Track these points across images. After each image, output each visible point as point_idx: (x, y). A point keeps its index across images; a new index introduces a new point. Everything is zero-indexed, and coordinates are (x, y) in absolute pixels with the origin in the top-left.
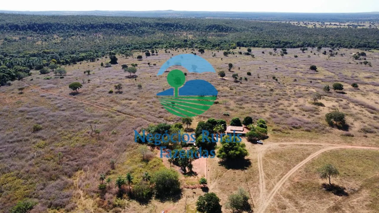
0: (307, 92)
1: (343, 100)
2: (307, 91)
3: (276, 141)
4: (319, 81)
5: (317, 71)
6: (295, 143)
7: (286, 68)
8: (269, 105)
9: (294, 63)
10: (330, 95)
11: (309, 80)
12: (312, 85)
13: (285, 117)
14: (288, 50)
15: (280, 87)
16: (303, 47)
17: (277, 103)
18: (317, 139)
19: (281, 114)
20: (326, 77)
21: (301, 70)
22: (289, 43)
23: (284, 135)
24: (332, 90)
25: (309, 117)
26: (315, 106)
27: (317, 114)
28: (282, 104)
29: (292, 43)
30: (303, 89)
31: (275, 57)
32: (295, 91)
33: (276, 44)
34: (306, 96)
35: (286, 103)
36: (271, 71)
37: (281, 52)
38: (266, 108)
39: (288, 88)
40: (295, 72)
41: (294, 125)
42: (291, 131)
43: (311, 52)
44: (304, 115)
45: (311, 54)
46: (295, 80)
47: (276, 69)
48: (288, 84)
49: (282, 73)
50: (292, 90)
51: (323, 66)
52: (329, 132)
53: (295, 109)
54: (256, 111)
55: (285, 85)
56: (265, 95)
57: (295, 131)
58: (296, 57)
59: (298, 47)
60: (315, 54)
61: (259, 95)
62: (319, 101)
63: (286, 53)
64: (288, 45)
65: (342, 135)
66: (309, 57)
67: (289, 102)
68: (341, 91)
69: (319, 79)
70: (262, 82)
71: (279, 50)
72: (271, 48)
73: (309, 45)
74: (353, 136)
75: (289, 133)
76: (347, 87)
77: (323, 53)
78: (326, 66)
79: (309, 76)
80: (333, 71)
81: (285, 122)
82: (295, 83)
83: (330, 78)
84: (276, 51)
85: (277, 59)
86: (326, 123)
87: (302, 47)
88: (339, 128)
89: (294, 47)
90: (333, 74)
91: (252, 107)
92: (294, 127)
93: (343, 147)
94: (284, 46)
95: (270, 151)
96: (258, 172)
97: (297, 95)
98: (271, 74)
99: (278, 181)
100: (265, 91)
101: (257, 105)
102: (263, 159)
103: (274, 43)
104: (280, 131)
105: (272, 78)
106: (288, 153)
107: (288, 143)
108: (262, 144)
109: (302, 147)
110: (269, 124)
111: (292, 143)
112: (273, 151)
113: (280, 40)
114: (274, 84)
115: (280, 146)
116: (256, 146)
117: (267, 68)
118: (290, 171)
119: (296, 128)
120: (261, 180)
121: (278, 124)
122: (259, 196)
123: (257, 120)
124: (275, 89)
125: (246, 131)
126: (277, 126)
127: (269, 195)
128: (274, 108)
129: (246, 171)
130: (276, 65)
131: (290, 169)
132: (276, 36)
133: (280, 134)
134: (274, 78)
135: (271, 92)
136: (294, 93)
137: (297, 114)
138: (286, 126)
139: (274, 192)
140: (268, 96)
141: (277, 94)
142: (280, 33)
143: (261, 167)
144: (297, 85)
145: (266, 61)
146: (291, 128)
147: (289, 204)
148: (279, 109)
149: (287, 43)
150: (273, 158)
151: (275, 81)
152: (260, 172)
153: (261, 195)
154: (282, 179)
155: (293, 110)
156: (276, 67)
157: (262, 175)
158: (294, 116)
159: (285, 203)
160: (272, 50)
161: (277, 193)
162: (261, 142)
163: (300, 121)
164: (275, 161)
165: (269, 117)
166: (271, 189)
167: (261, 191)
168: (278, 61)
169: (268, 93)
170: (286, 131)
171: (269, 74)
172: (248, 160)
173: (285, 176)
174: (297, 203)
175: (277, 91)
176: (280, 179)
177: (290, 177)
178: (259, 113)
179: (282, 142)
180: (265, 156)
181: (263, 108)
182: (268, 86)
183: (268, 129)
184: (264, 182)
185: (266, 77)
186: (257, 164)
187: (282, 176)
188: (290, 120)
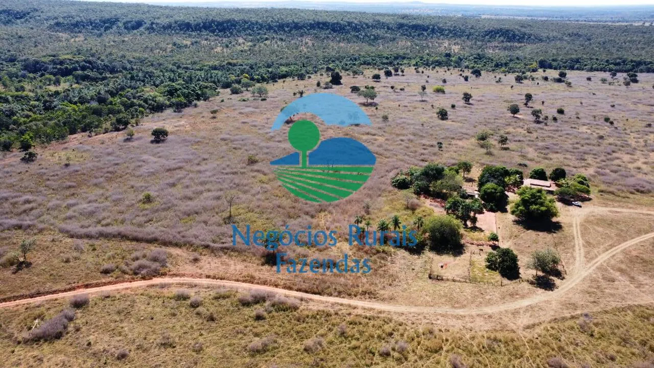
3: (604, 205)
6: (636, 211)
7: (632, 107)
8: (595, 158)
13: (623, 176)
14: (641, 76)
15: (617, 135)
17: (609, 157)
19: (615, 172)
22: (645, 63)
23: (618, 199)
28: (618, 158)
29: (650, 63)
31: (612, 87)
32: (645, 141)
33: (616, 64)
35: (626, 158)
36: (604, 109)
37: (626, 79)
38: (590, 161)
39: (632, 137)
40: (651, 113)
41: (638, 187)
42: (631, 196)
46: (649, 125)
47: (613, 106)
48: (633, 130)
49: (623, 114)
50: (641, 140)
53: (644, 167)
54: (571, 164)
55: (628, 131)
56: (588, 144)
57: (638, 196)
61: (577, 143)
63: (636, 81)
64: (641, 67)
67: (632, 157)
70: (584, 125)
71: (621, 76)
72: (605, 71)
75: (628, 198)
81: (621, 183)
82: (648, 129)
84: (615, 77)
85: (615, 90)
91: (565, 158)
92: (638, 191)
94: (634, 68)
95: (594, 216)
96: (574, 238)
97: (649, 148)
98: (602, 113)
99: (604, 252)
100: (588, 139)
101: (574, 157)
102: (582, 225)
103: (612, 63)
104: (612, 193)
105: (602, 120)
106: (623, 222)
107: (624, 210)
108: (580, 207)
109: (650, 217)
110: (594, 183)
111: (632, 211)
112: (599, 217)
113: (625, 57)
114: (606, 129)
115: (610, 211)
116: (571, 208)
117: (595, 104)
118: (626, 243)
119: (642, 192)
120: (577, 247)
121: (610, 184)
122: (573, 263)
123: (573, 175)
124: (608, 136)
125: (554, 188)
126: (608, 186)
127: (590, 265)
128: (604, 163)
129: (555, 235)
130: (612, 100)
131: (625, 241)
132: (618, 50)
133: (611, 197)
134: (607, 120)
135: (600, 141)
136: (643, 144)
137: (646, 174)
138: (624, 188)
139: (597, 262)
140: (594, 145)
141: (610, 144)
142: (627, 44)
143: (577, 233)
144: (651, 132)
145: (594, 94)
146: (633, 190)
147: (620, 277)
148: (612, 165)
149: (639, 64)
150: (598, 224)
151: (608, 124)
152: (576, 238)
153: (577, 263)
154: (612, 250)
155: (639, 168)
156: (612, 104)
157: (579, 242)
158: (640, 176)
159: (613, 276)
160: (607, 75)
161: (602, 265)
162: (579, 203)
163: (650, 183)
164: (600, 229)
165: (594, 174)
166: (592, 259)
167: (578, 259)
168: (618, 93)
169: (595, 142)
170: (623, 195)
171: (599, 114)
172: (558, 223)
173: (616, 248)
174: (633, 278)
175: (611, 140)
176: (607, 250)
177: (625, 249)
178: (576, 168)
179: (614, 207)
180: (585, 222)
181: (583, 161)
182: (594, 132)
183: (591, 189)
184: (582, 251)
185: (593, 119)
186: (571, 228)
187: (612, 246)
188: (631, 181)
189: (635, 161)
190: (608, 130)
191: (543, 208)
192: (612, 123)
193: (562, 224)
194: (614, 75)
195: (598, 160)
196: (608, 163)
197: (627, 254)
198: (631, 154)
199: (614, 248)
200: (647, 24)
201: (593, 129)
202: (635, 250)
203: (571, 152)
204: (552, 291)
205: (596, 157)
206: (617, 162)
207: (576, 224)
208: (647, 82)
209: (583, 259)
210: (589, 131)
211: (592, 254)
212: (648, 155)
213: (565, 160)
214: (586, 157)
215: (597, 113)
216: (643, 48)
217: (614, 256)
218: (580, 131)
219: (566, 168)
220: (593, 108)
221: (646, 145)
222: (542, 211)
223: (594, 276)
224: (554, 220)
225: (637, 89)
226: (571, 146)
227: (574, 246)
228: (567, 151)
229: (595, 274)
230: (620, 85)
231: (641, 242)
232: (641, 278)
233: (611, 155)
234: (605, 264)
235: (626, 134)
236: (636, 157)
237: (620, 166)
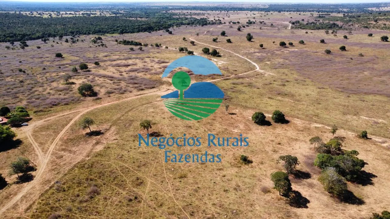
0: (58, 77)
1: (90, 76)
2: (58, 75)
3: (40, 119)
4: (67, 66)
5: (64, 58)
6: (58, 116)
7: (31, 60)
8: (24, 95)
9: (38, 54)
10: (79, 75)
11: (58, 67)
12: (61, 70)
13: (42, 100)
14: (28, 42)
15: (30, 78)
16: (44, 37)
17: (31, 91)
18: (75, 107)
19: (38, 99)
20: (73, 61)
21: (47, 59)
22: (27, 35)
23: (46, 113)
24: (79, 71)
25: (65, 95)
26: (68, 86)
27: (71, 91)
28: (36, 91)
29: (30, 35)
30: (54, 74)
31: (15, 51)
32: (46, 78)
33: (11, 37)
34: (58, 79)
35: (41, 89)
36: (15, 64)
37: (21, 45)
38: (21, 97)
39: (39, 77)
40: (42, 62)
41: (53, 103)
42: (52, 109)
43: (54, 42)
44: (60, 94)
45: (54, 44)
46: (44, 69)
47: (20, 62)
48: (38, 73)
49: (28, 66)
50: (44, 78)
51: (67, 53)
52: (83, 101)
53: (51, 91)
54: (10, 102)
55: (35, 75)
56: (16, 88)
57: (55, 108)
58: (39, 48)
59: (38, 38)
60: (58, 43)
61: (9, 89)
62: (71, 81)
63: (27, 46)
64: (26, 37)
65: (93, 100)
66: (53, 46)
67: (43, 88)
68: (87, 70)
69: (67, 64)
70: (8, 77)
71: (17, 44)
72: (6, 42)
73: (50, 35)
74: (101, 98)
75: (51, 110)
76: (91, 66)
77: (65, 41)
78: (71, 53)
79: (57, 63)
80: (78, 55)
81: (44, 104)
82: (44, 71)
83: (76, 61)
84: (14, 45)
85: (18, 52)
86: (80, 95)
87: (42, 37)
88: (90, 96)
89: (34, 39)
90: (78, 58)
91: (5, 100)
92: (53, 105)
93: (95, 107)
94: (23, 39)
95: (37, 127)
96: (31, 144)
97: (49, 81)
98: (16, 67)
99: (51, 144)
100: (14, 84)
101: (10, 98)
102: (33, 135)
103: (8, 37)
104: (41, 111)
105: (18, 72)
106: (54, 124)
107: (52, 118)
108: (27, 125)
109: (64, 117)
110: (29, 109)
111: (55, 117)
112: (40, 127)
113: (14, 32)
114: (22, 77)
115: (45, 121)
116: (22, 128)
117: (9, 62)
118: (59, 135)
119: (56, 105)
120: (35, 148)
121: (38, 106)
122: (38, 158)
123: (15, 108)
124: (25, 80)
125: (5, 121)
126: (38, 108)
127: (47, 155)
128: (30, 96)
129: (19, 148)
130: (18, 58)
131: (59, 134)
132: (8, 29)
133: (41, 113)
134: (20, 71)
135: (22, 84)
136: (45, 79)
137: (53, 95)
138: (46, 106)
139: (50, 151)
140: (20, 87)
141: (29, 84)
142: (12, 24)
143: (32, 140)
144: (47, 72)
145: (5, 57)
146: (52, 106)
147: (64, 153)
148: (35, 95)
149: (24, 35)
150: (42, 131)
151: (23, 73)
152: (33, 144)
153: (40, 157)
154: (54, 141)
155: (49, 93)
156: (20, 61)
157: (35, 145)
158: (51, 97)
159: (61, 154)
160: (8, 44)
161: (53, 152)
162: (26, 123)
163: (57, 99)
164: (44, 133)
165: (27, 103)
166: (47, 151)
167: (39, 155)
168: (19, 54)
169: (19, 85)
170: (47, 110)
171: (14, 68)
172: (18, 140)
173: (56, 139)
174: (70, 151)
175: (28, 82)
176: (52, 142)
177: (60, 138)
178: (14, 104)
179: (46, 118)
180: (34, 133)
181: (17, 99)
182: (16, 79)
183: (29, 113)
184: (40, 149)
185: (11, 72)
186: (28, 139)
187: (54, 139)
188: (48, 101)
189: (45, 90)
190: (24, 76)
191: (4, 135)
192: (24, 72)
193: (21, 140)
194: (13, 43)
195: (26, 95)
196: (32, 95)
197: (63, 140)
198: (42, 87)
199: (55, 140)
200: (18, 13)
201: (15, 78)
202: (65, 136)
203: (7, 95)
204: (33, 180)
205: (24, 93)
206: (36, 93)
207: (29, 136)
208: (33, 45)
209: (42, 153)
210: (12, 80)
211: (46, 148)
212: (51, 85)
213: (5, 101)
214: (18, 95)
215: (13, 67)
216: (22, 27)
217: (57, 144)
218: (7, 81)
219: (8, 106)
220: (8, 65)
221: (47, 80)
222: (4, 137)
223: (52, 159)
224: (15, 139)
225: (29, 50)
226: (5, 92)
227: (34, 149)
228: (4, 95)
229: (52, 158)
230: (19, 49)
231: (66, 131)
232: (73, 149)
233: (32, 90)
234: (54, 150)
235: (35, 76)
236: (45, 88)
237: (39, 95)
